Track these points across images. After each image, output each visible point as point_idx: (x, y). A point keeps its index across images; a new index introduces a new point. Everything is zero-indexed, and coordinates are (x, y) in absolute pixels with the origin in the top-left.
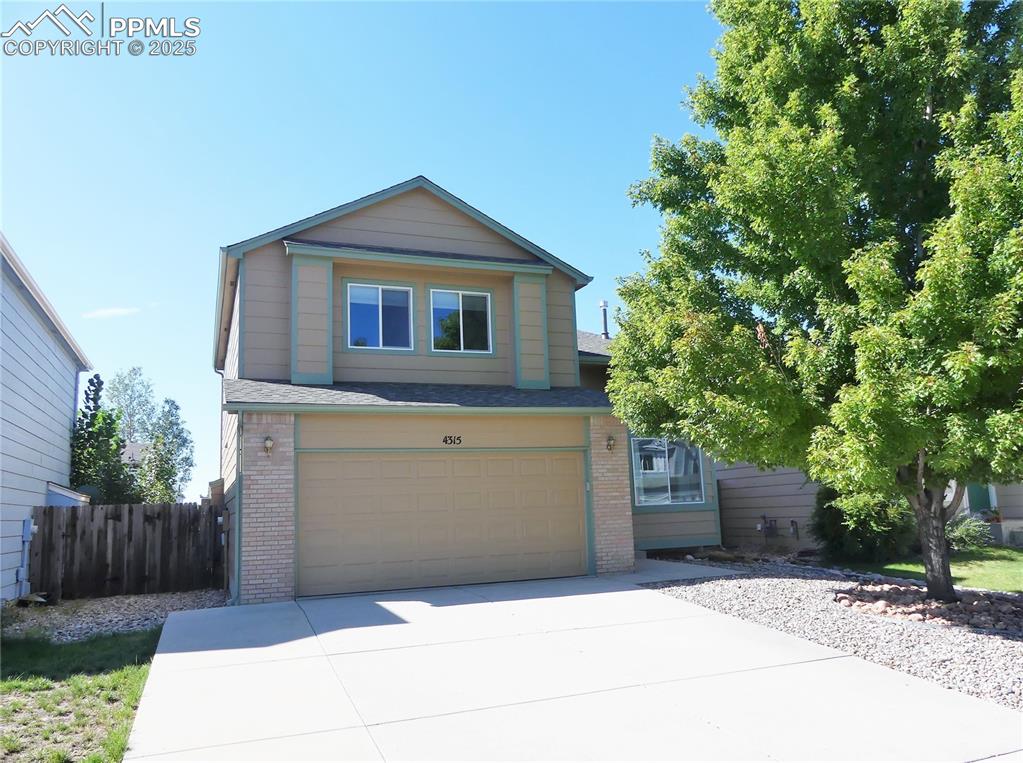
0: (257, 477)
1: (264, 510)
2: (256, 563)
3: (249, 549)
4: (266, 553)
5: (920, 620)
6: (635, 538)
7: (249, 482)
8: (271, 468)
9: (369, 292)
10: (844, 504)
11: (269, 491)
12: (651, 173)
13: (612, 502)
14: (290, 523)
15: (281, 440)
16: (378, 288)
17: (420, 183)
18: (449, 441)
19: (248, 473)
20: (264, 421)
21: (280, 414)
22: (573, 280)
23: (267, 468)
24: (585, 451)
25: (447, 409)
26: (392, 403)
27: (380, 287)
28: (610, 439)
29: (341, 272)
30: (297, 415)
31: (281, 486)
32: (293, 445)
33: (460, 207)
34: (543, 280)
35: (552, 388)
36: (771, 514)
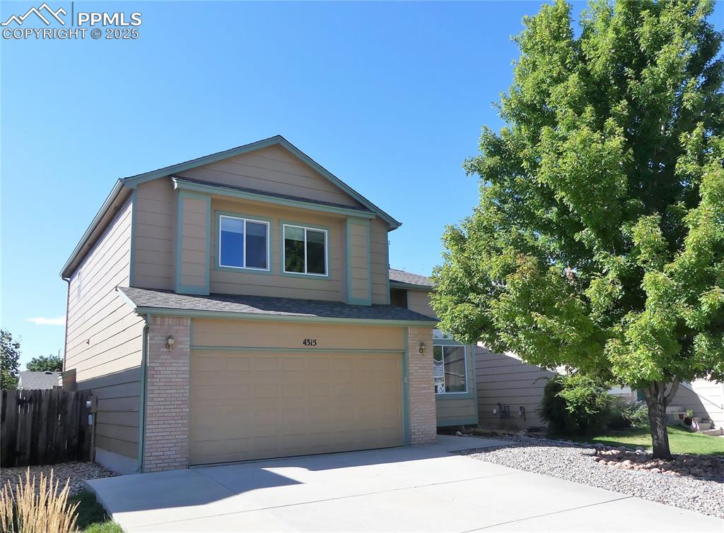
0: (160, 369)
1: (165, 395)
2: (158, 438)
3: (152, 427)
4: (166, 430)
5: (659, 472)
6: (437, 418)
7: (153, 372)
8: (172, 361)
9: (236, 223)
10: (566, 394)
11: (169, 380)
12: (479, 152)
13: (422, 391)
14: (186, 406)
15: (179, 339)
16: (243, 221)
17: (279, 141)
18: (308, 343)
19: (153, 365)
20: (167, 323)
21: (180, 317)
22: (387, 224)
23: (167, 361)
24: (404, 353)
25: (306, 318)
26: (266, 312)
27: (245, 220)
28: (422, 344)
29: (218, 206)
30: (193, 319)
31: (179, 376)
32: (189, 343)
33: (307, 162)
34: (368, 223)
35: (373, 305)
36: (504, 401)
